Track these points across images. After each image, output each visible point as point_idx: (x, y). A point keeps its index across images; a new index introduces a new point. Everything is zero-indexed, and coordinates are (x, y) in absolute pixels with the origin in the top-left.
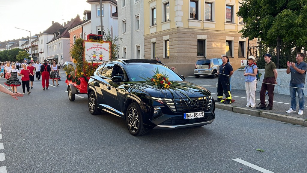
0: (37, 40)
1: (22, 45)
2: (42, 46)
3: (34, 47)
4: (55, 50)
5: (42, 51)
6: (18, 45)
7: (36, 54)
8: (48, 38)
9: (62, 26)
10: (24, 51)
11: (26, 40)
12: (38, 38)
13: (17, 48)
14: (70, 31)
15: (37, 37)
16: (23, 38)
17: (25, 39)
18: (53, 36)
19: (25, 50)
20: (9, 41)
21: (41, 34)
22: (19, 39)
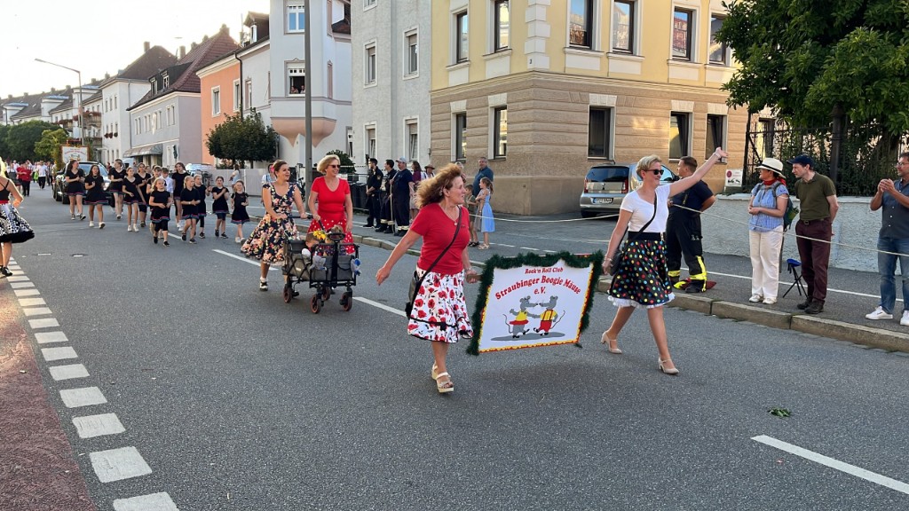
0: (98, 97)
1: (52, 110)
2: (112, 117)
3: (90, 119)
4: (153, 130)
5: (114, 132)
6: (38, 111)
7: (95, 139)
8: (131, 92)
9: (174, 58)
10: (59, 130)
11: (64, 97)
12: (101, 91)
13: (37, 119)
14: (201, 74)
15: (98, 88)
16: (54, 92)
17: (60, 93)
18: (148, 88)
19: (61, 126)
20: (11, 100)
21: (109, 81)
22: (40, 92)
